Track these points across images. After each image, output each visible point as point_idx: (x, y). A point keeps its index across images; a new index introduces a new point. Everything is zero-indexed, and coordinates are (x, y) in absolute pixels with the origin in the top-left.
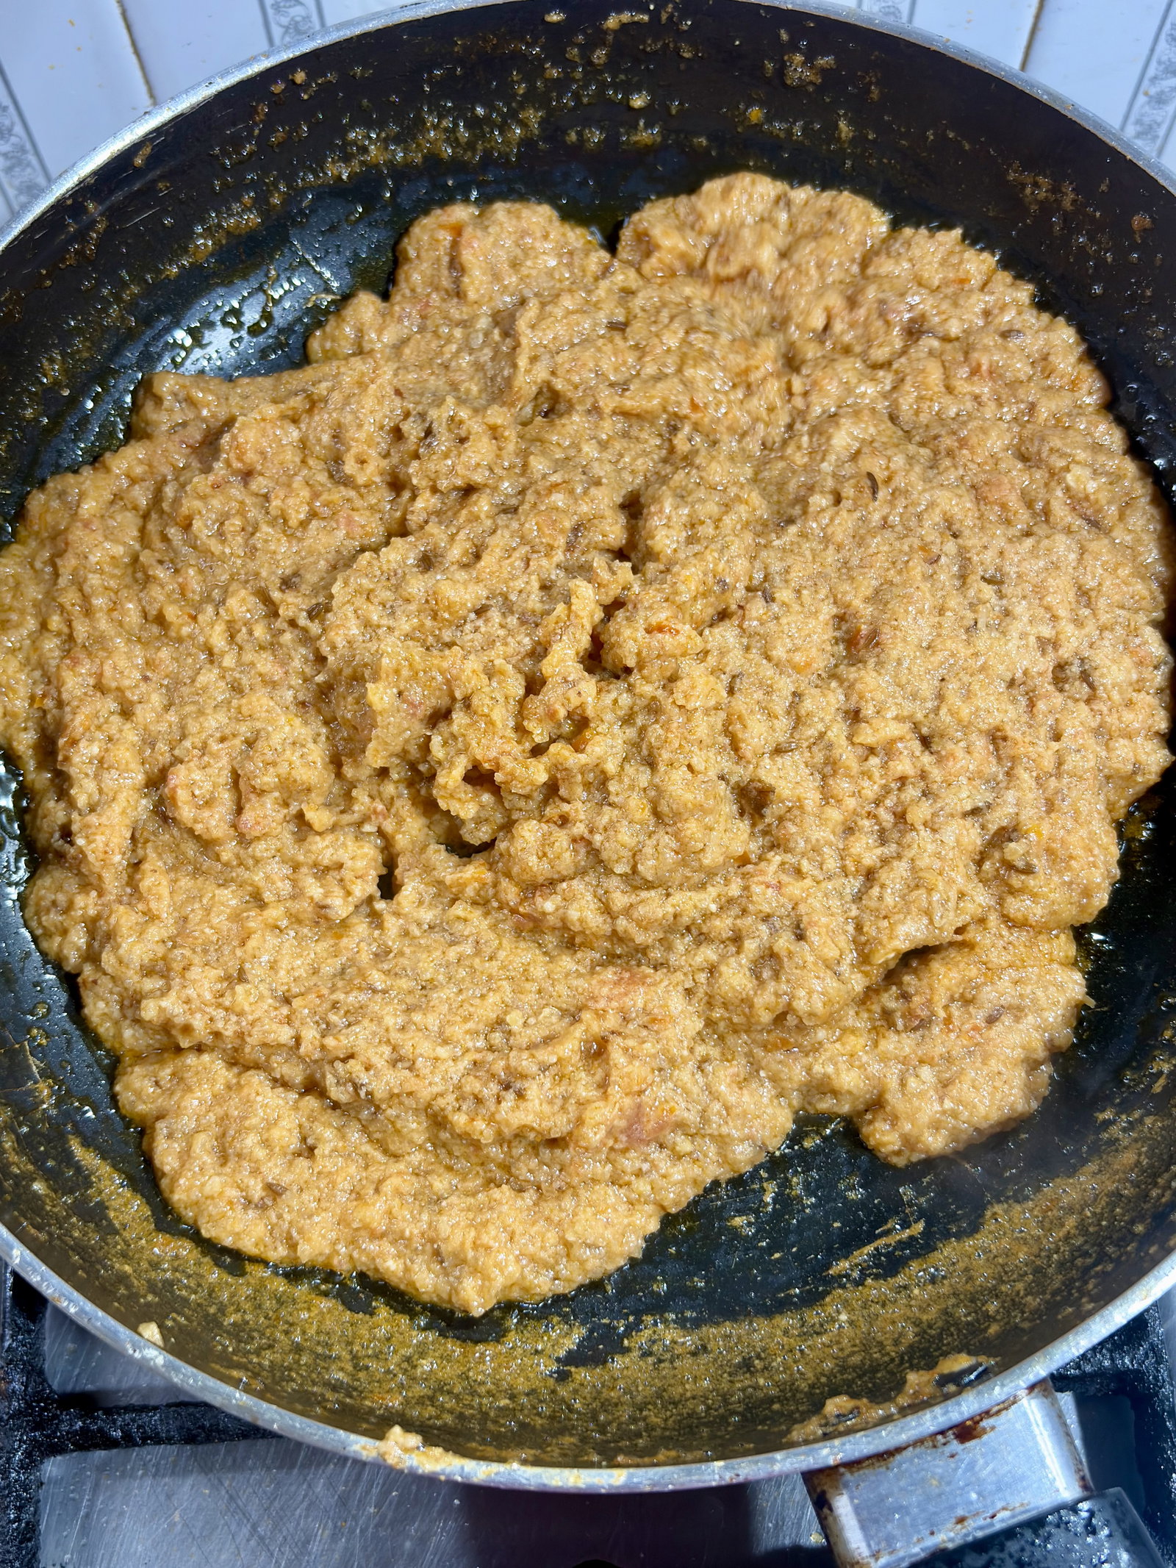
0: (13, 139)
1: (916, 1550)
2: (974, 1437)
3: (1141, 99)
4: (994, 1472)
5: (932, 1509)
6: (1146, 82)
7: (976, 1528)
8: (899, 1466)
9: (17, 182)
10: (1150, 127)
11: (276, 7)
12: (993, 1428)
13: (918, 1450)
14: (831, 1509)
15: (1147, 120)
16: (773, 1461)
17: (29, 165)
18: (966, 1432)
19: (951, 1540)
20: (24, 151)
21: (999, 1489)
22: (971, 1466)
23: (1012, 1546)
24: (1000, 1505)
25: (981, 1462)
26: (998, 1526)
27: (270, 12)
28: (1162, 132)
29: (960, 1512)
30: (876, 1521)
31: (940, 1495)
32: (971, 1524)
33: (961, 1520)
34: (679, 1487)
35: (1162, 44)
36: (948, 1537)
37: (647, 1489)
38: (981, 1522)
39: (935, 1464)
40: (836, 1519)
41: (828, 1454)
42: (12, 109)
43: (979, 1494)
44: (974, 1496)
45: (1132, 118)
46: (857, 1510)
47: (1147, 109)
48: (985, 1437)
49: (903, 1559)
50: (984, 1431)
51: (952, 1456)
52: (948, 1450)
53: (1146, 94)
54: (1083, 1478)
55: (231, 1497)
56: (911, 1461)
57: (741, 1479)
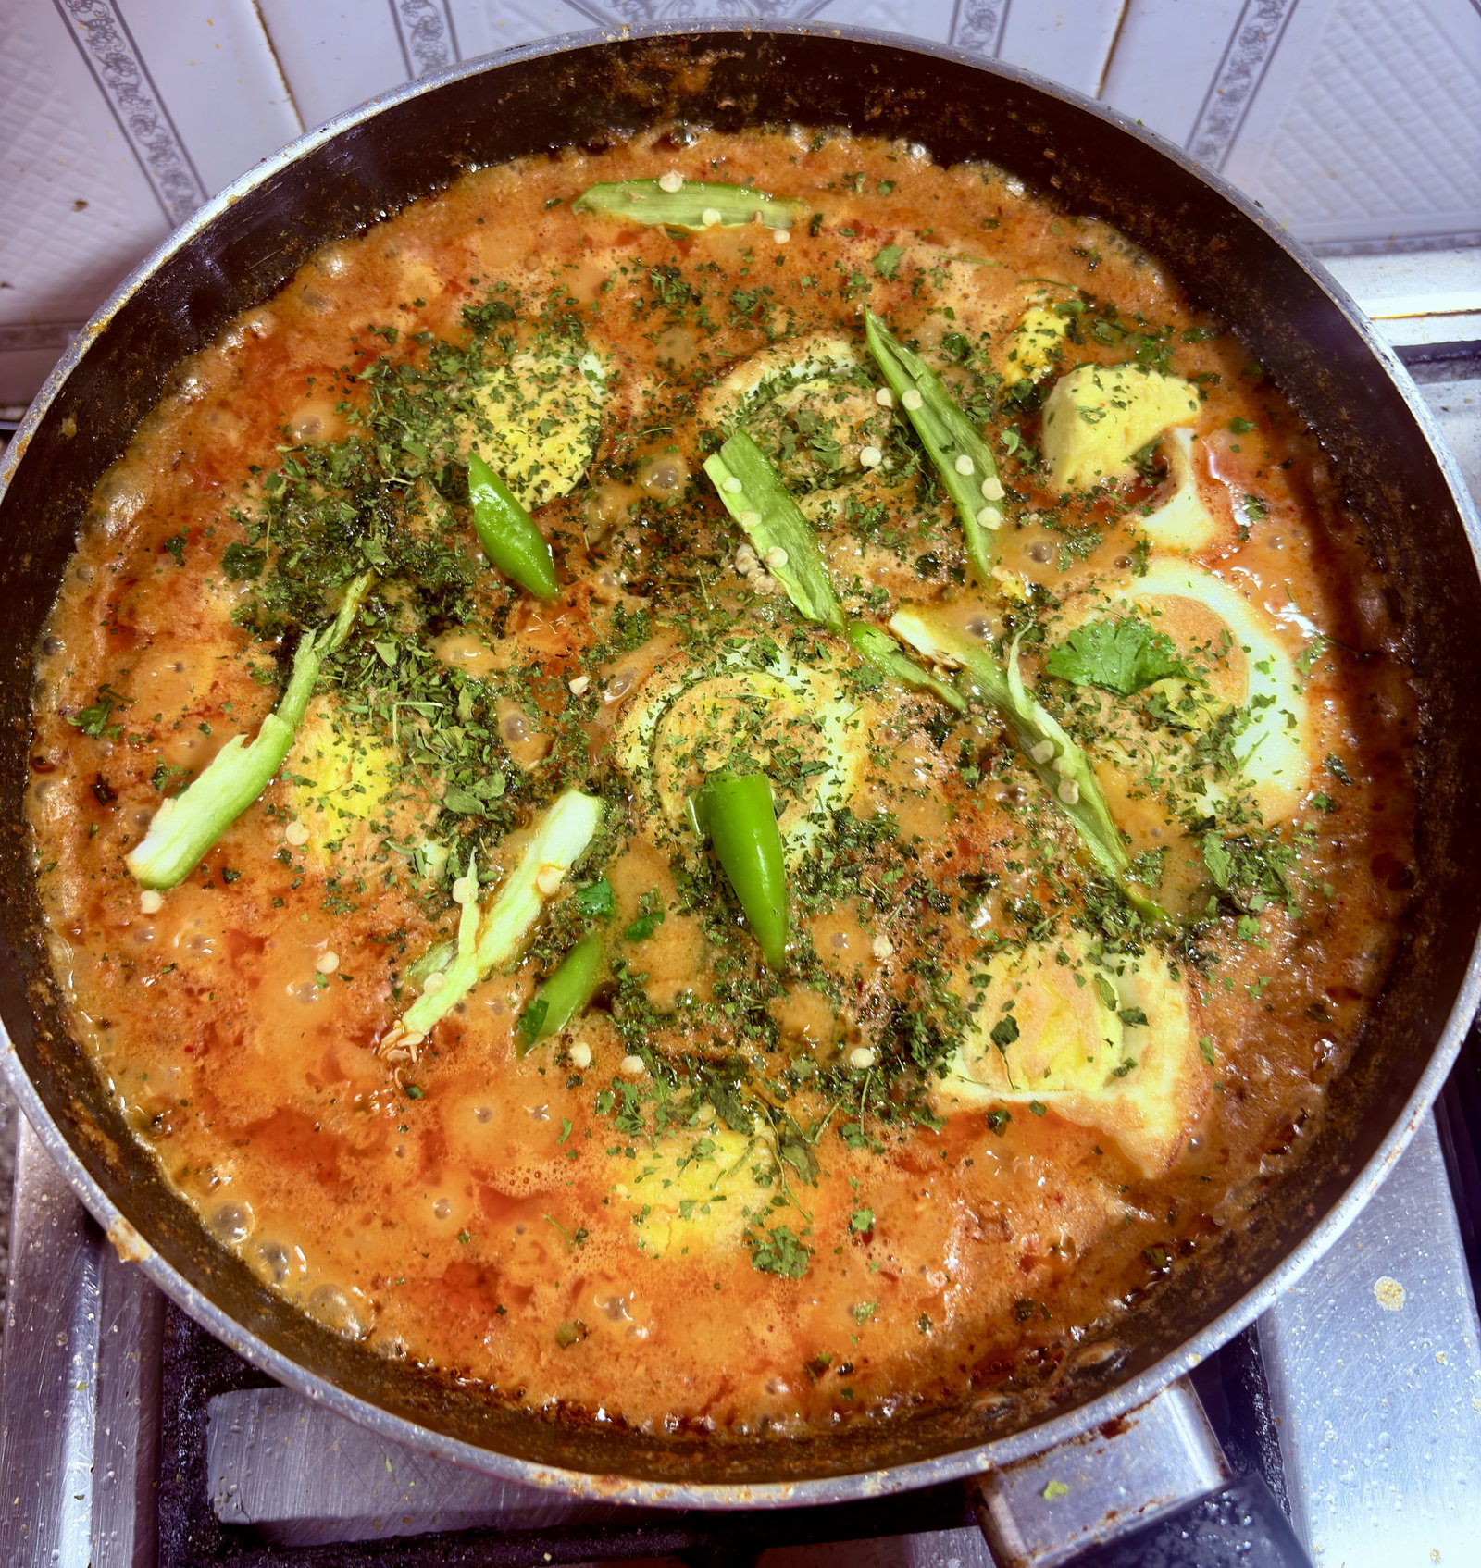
0: (157, 131)
1: (1071, 1546)
2: (1123, 1431)
3: (1216, 96)
4: (1140, 1466)
5: (1082, 1504)
6: (1220, 81)
7: (1127, 1521)
8: (1050, 1463)
10: (1223, 122)
11: (406, 7)
12: (1136, 1422)
13: (1067, 1447)
14: (987, 1507)
15: (1220, 116)
17: (173, 155)
18: (1112, 1428)
19: (1104, 1535)
20: (167, 141)
21: (1146, 1483)
22: (1118, 1463)
23: (1163, 1541)
24: (1147, 1498)
25: (1128, 1456)
26: (1147, 1519)
27: (400, 12)
28: (1233, 127)
29: (1111, 1507)
30: (1032, 1519)
31: (1090, 1491)
32: (1121, 1519)
33: (1112, 1515)
34: (844, 1498)
35: (1236, 47)
36: (1100, 1531)
37: (814, 1502)
38: (1130, 1516)
39: (1086, 1459)
40: (992, 1517)
41: (984, 1459)
42: (155, 104)
43: (1128, 1488)
44: (1122, 1491)
45: (1207, 114)
46: (1012, 1508)
47: (1220, 106)
48: (1129, 1432)
49: (1058, 1556)
50: (1128, 1425)
51: (1100, 1451)
52: (1095, 1446)
53: (1220, 92)
54: (1223, 1466)
56: (1061, 1457)
57: (903, 1488)
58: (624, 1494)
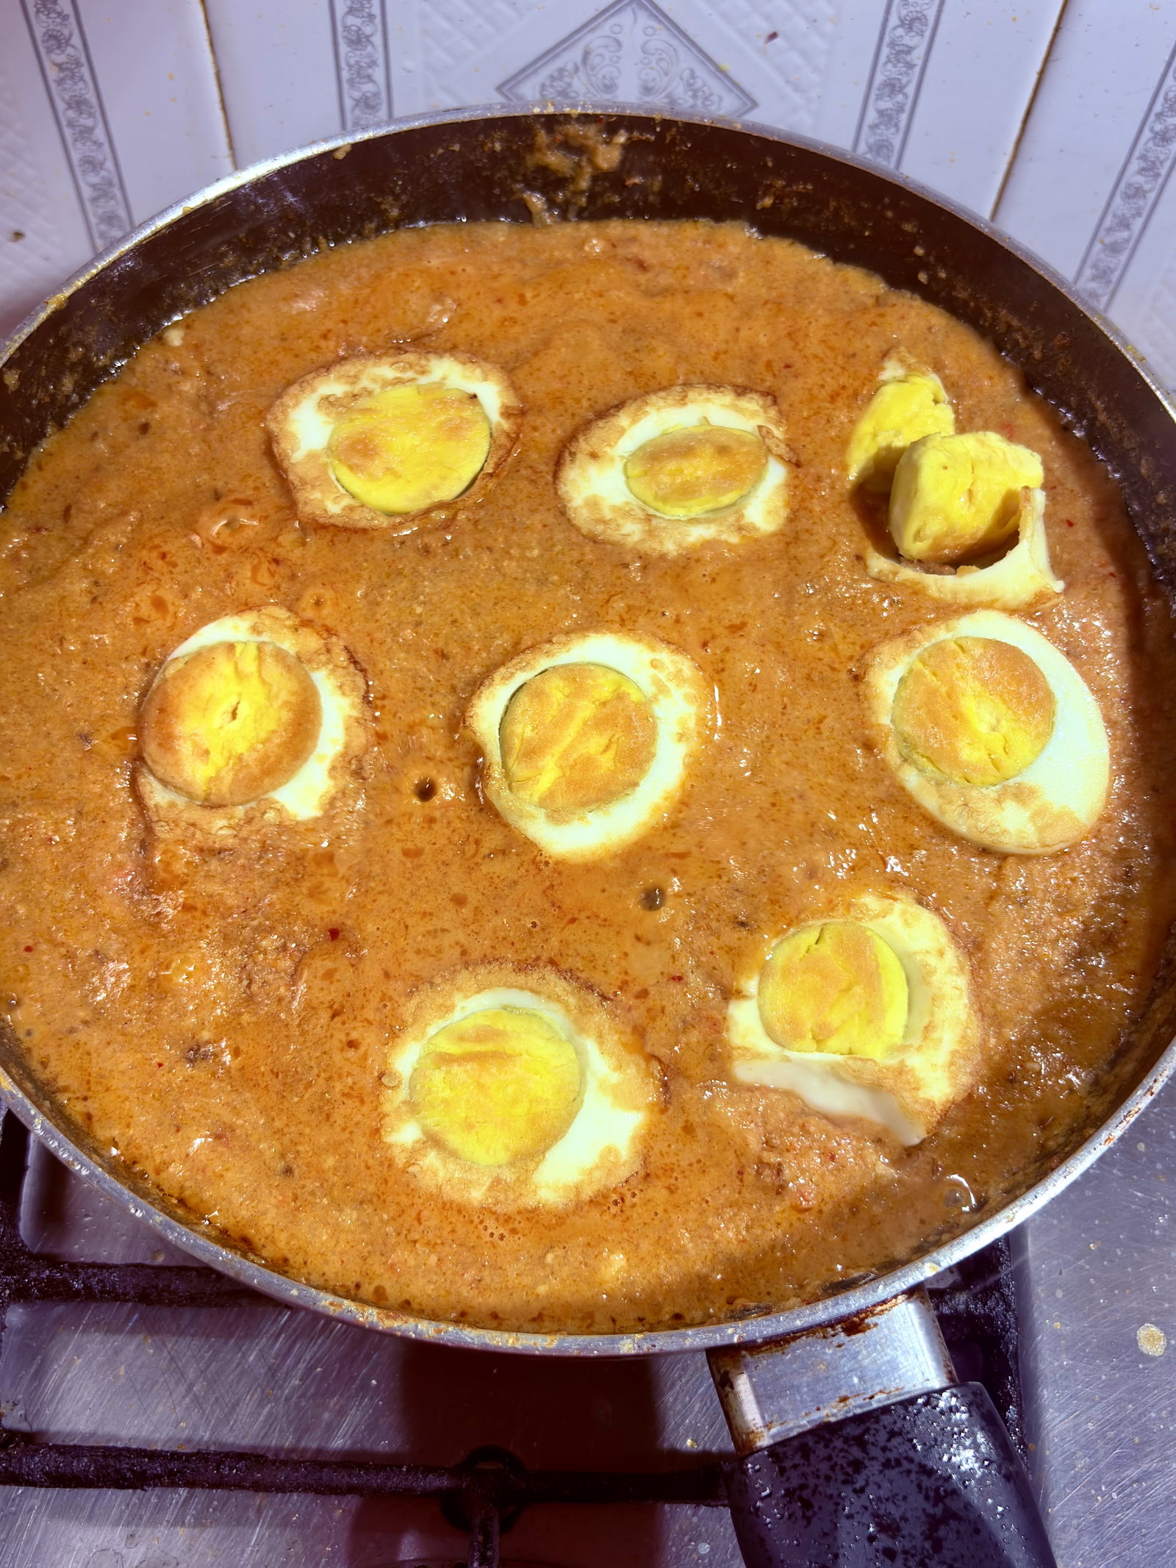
0: (103, 173)
1: (804, 1422)
2: (863, 1331)
3: (1098, 246)
4: (874, 1361)
5: (819, 1388)
6: (1102, 232)
7: (856, 1406)
8: (794, 1351)
9: (100, 211)
10: (1105, 272)
12: (876, 1325)
13: (810, 1337)
15: (1101, 265)
16: (685, 1337)
17: (113, 197)
18: (853, 1325)
19: (834, 1415)
20: (110, 184)
21: (878, 1376)
22: (855, 1357)
23: (886, 1419)
24: (878, 1388)
25: (864, 1352)
26: (875, 1405)
28: (1115, 277)
29: (843, 1393)
30: (771, 1397)
31: (827, 1378)
32: (851, 1402)
33: (844, 1399)
34: (602, 1354)
35: (1118, 200)
36: (832, 1412)
37: (576, 1353)
38: (860, 1401)
39: (826, 1351)
41: (733, 1333)
42: (106, 147)
43: (861, 1379)
44: (856, 1380)
45: (1090, 262)
46: (754, 1387)
47: (1102, 256)
48: (868, 1332)
49: (791, 1429)
50: (868, 1327)
51: (839, 1346)
52: (836, 1341)
53: (1102, 242)
54: (950, 1372)
55: (172, 1359)
56: (804, 1348)
57: (657, 1349)
58: (404, 1327)
